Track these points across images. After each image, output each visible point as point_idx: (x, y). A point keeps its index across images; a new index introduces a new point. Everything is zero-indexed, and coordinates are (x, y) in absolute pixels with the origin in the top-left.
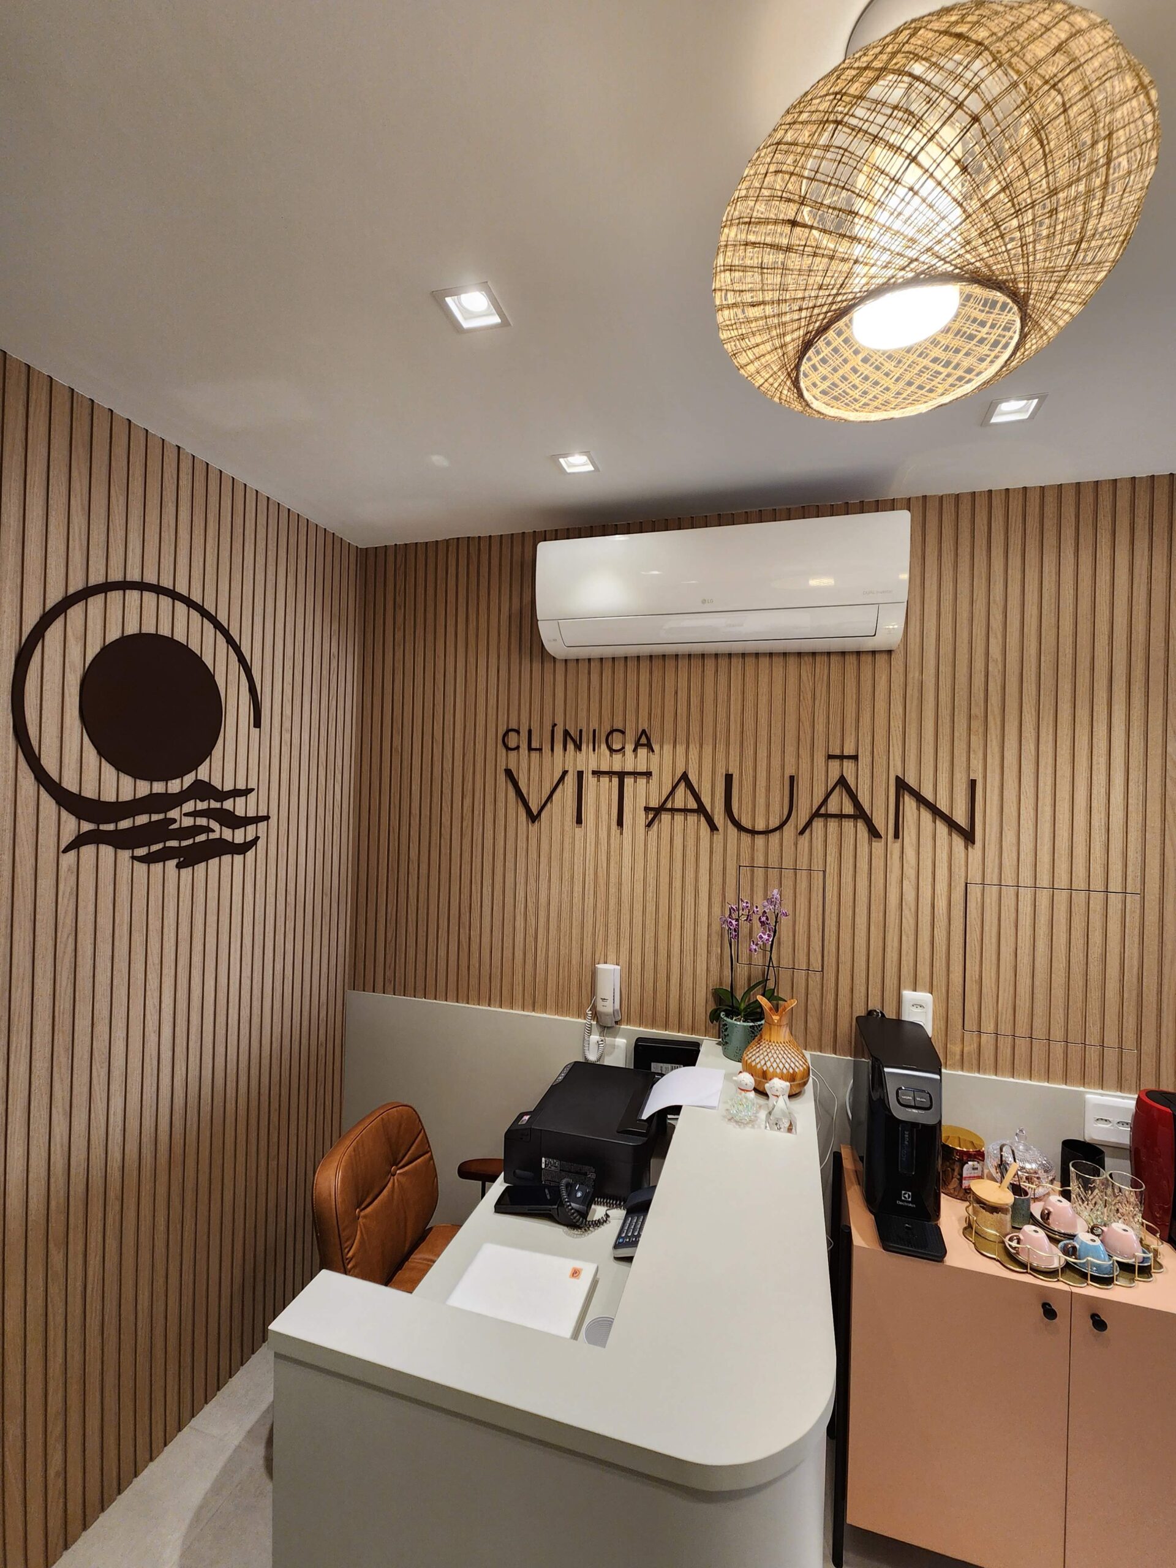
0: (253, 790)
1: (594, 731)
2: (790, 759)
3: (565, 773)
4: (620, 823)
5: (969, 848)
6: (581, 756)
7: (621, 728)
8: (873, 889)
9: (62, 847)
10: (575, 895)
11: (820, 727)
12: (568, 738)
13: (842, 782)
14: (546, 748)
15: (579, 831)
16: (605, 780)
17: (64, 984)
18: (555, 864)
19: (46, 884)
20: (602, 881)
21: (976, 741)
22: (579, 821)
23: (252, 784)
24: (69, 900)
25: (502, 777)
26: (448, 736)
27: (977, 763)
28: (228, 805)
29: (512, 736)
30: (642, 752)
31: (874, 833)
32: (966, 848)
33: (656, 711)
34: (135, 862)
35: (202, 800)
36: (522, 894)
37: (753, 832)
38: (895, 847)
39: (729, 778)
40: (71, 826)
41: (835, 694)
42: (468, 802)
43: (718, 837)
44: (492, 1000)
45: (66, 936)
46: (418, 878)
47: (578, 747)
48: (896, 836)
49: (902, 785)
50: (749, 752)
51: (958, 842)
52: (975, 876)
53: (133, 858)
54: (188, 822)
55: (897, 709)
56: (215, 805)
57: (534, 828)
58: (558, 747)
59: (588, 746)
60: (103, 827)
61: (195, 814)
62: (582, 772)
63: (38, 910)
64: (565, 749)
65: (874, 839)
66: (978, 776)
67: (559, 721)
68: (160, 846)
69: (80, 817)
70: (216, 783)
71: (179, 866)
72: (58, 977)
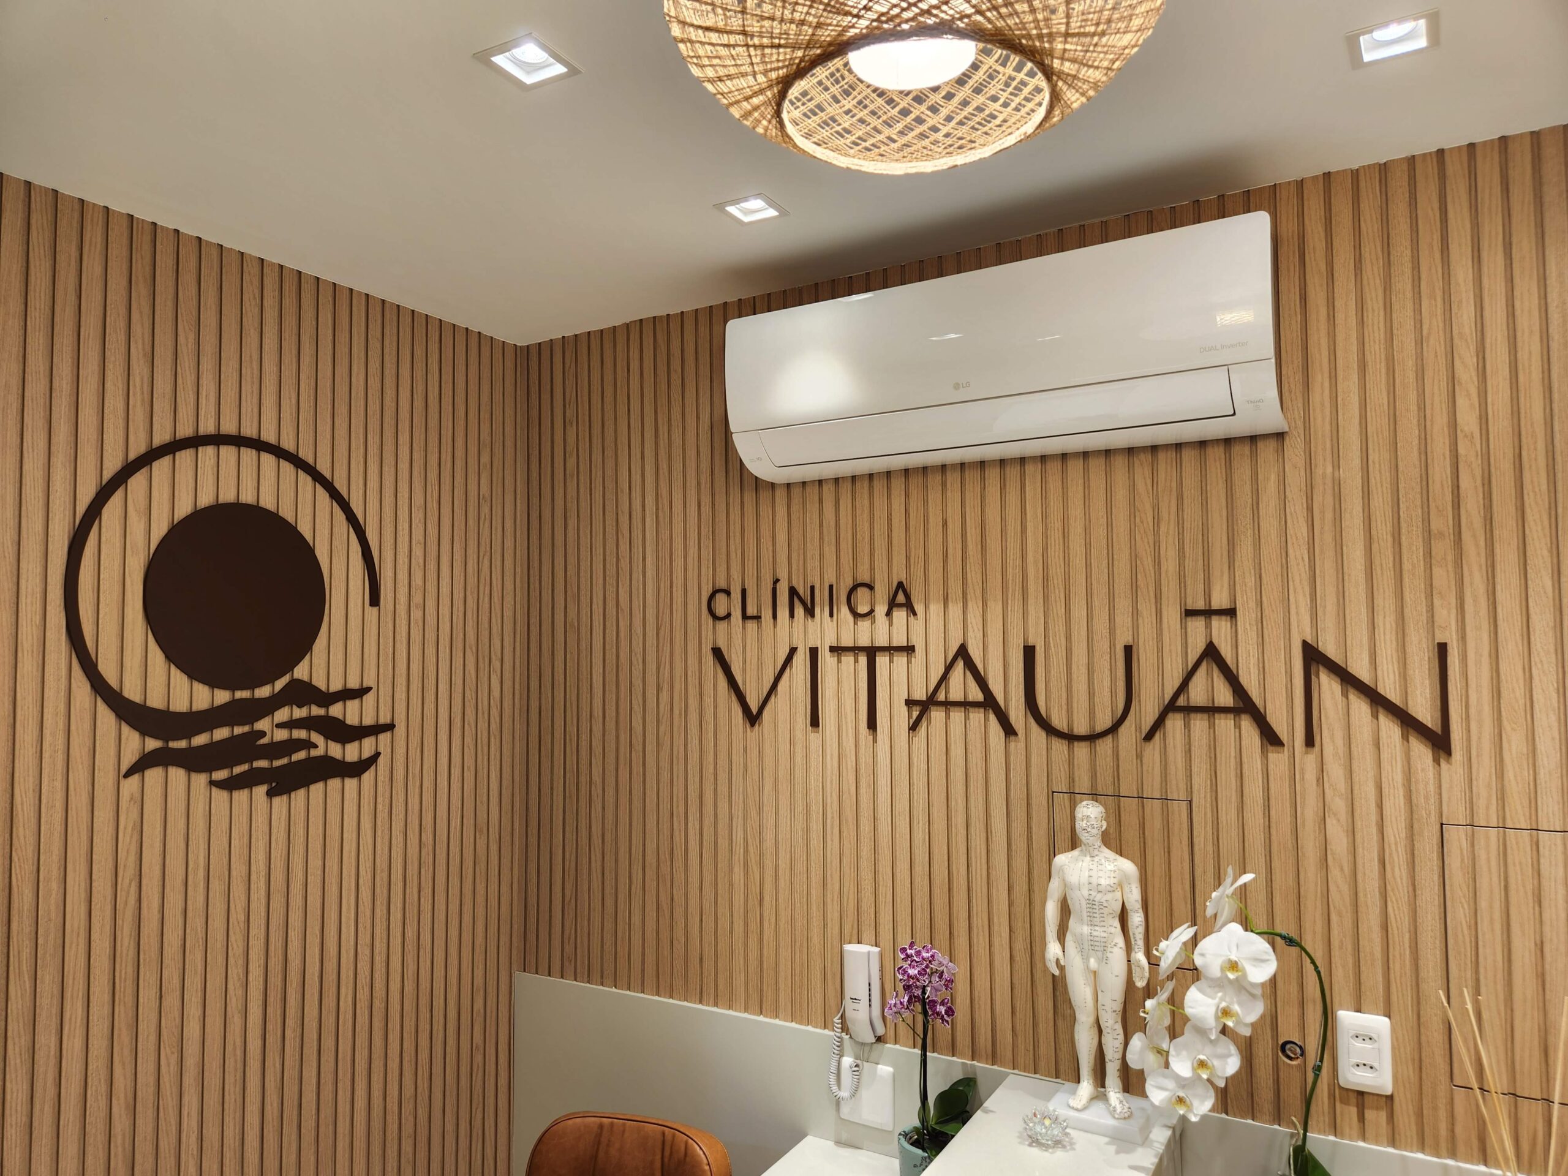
0: (369, 689)
1: (831, 587)
2: (1123, 619)
3: (793, 651)
4: (872, 724)
5: (1443, 763)
6: (813, 625)
7: (867, 580)
8: (1273, 832)
9: (124, 768)
10: (814, 835)
11: (1170, 565)
12: (796, 600)
13: (1211, 653)
14: (767, 614)
15: (814, 738)
16: (848, 659)
17: (126, 943)
18: (784, 787)
19: (104, 815)
20: (849, 813)
21: (1443, 577)
22: (815, 722)
23: (369, 682)
24: (131, 837)
25: (709, 659)
26: (637, 603)
27: (1446, 615)
28: (336, 710)
29: (721, 598)
30: (900, 615)
31: (1270, 738)
32: (1437, 761)
33: (917, 553)
34: (214, 789)
35: (300, 706)
36: (740, 834)
37: (1070, 738)
38: (1308, 761)
39: (1029, 653)
40: (134, 745)
41: (1192, 510)
42: (665, 696)
43: (1017, 746)
44: (705, 994)
45: (128, 881)
46: (604, 808)
47: (810, 612)
48: (1310, 742)
49: (1313, 657)
50: (1058, 609)
51: (1421, 751)
52: (1457, 811)
53: (212, 783)
54: (281, 735)
55: (1298, 529)
56: (317, 711)
57: (753, 734)
58: (783, 612)
59: (822, 611)
60: (173, 745)
61: (290, 725)
62: (817, 648)
63: (95, 849)
64: (792, 615)
65: (1270, 748)
66: (1451, 638)
67: (783, 574)
68: (245, 767)
69: (144, 733)
70: (319, 682)
71: (270, 794)
72: (118, 933)
